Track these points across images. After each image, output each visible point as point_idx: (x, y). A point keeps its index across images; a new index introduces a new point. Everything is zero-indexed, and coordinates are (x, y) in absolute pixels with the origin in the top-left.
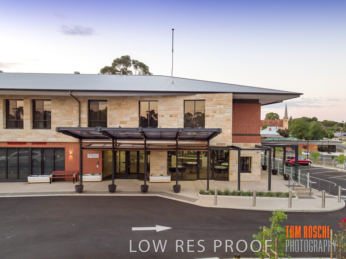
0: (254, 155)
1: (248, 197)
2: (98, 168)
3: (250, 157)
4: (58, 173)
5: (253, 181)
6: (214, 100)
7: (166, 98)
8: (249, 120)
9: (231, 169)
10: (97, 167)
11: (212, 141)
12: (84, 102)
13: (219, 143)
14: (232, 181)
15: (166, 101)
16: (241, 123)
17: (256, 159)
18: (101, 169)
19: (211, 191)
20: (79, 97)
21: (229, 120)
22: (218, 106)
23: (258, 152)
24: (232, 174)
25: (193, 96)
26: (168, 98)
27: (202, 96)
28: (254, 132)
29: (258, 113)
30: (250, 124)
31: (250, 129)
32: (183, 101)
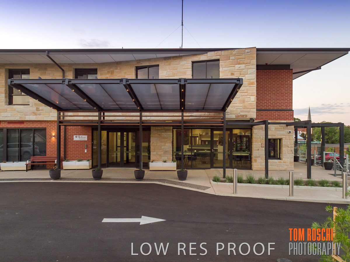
0: (285, 136)
1: (281, 186)
2: (86, 153)
3: (280, 140)
4: (38, 159)
5: (283, 170)
6: (231, 58)
7: (169, 61)
8: (278, 91)
9: (255, 153)
10: (86, 151)
11: (229, 113)
12: (70, 71)
13: (239, 115)
14: (257, 170)
15: (170, 65)
16: (267, 95)
17: (288, 142)
18: (90, 154)
19: (229, 177)
20: (64, 65)
21: (252, 83)
22: (237, 66)
23: (290, 132)
24: (256, 161)
25: (203, 55)
26: (172, 60)
27: (216, 55)
28: (284, 107)
29: (289, 82)
30: (279, 96)
31: (279, 102)
32: (190, 62)
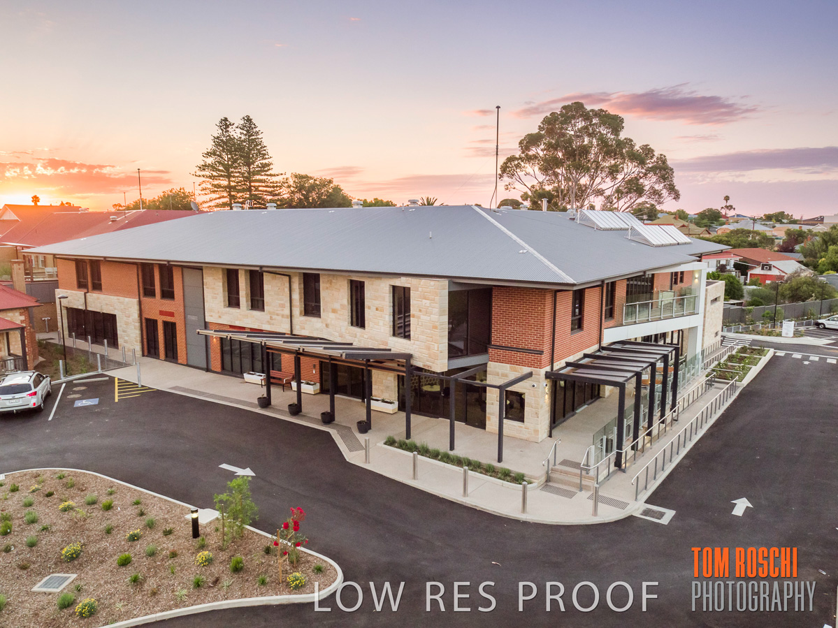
0: (528, 391)
3: (522, 394)
5: (524, 440)
8: (524, 321)
9: (488, 408)
10: (314, 372)
11: (417, 360)
13: (426, 364)
14: (489, 432)
17: (532, 399)
18: (319, 378)
21: (436, 327)
22: (424, 302)
23: (533, 386)
24: (489, 420)
25: (398, 279)
27: (406, 281)
28: (532, 346)
29: (540, 309)
30: (526, 330)
31: (526, 338)
32: (388, 286)
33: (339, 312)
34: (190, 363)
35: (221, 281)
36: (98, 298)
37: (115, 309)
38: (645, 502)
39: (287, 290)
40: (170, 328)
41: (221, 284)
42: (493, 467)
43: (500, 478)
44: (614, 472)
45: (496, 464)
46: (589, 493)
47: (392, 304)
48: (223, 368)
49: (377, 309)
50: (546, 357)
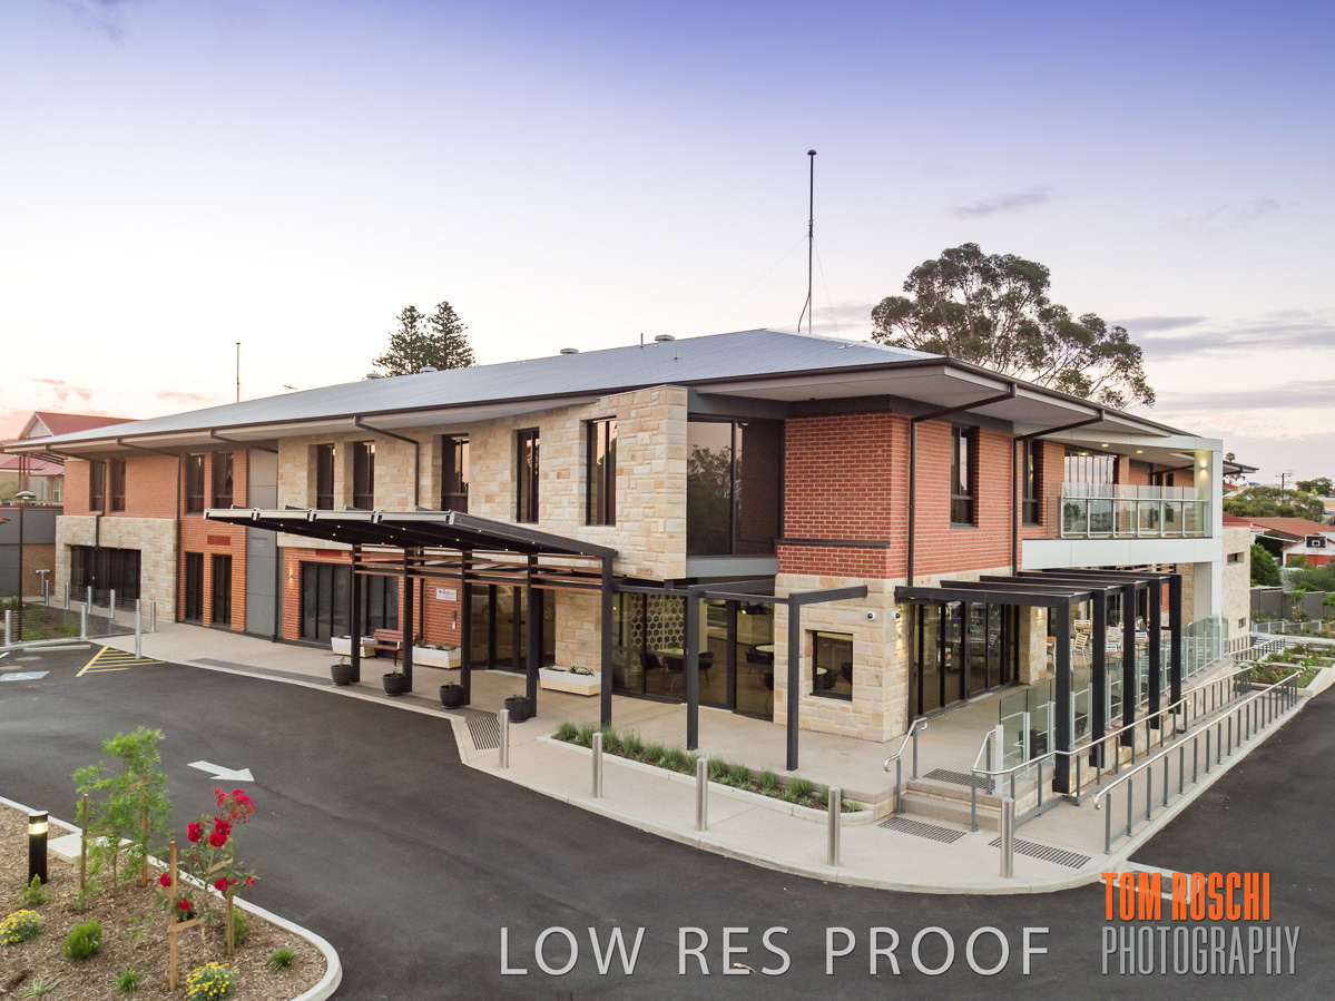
0: (858, 629)
2: (454, 631)
4: (384, 635)
5: (853, 737)
6: (632, 413)
8: (849, 481)
9: (777, 675)
10: (454, 627)
12: (427, 442)
13: (642, 567)
15: (552, 429)
16: (820, 495)
17: (868, 647)
18: (460, 635)
22: (640, 437)
24: (780, 696)
25: (593, 404)
27: (611, 405)
28: (866, 533)
29: (880, 453)
30: (852, 499)
31: (852, 518)
32: (578, 423)
33: (497, 498)
34: (250, 629)
35: (306, 467)
36: (117, 524)
37: (140, 540)
38: (1130, 859)
39: (412, 471)
40: (223, 564)
41: (305, 474)
42: (776, 777)
43: (786, 799)
44: (1054, 804)
45: (784, 773)
46: (994, 836)
47: (585, 461)
48: (302, 633)
49: (559, 476)
50: (895, 554)
